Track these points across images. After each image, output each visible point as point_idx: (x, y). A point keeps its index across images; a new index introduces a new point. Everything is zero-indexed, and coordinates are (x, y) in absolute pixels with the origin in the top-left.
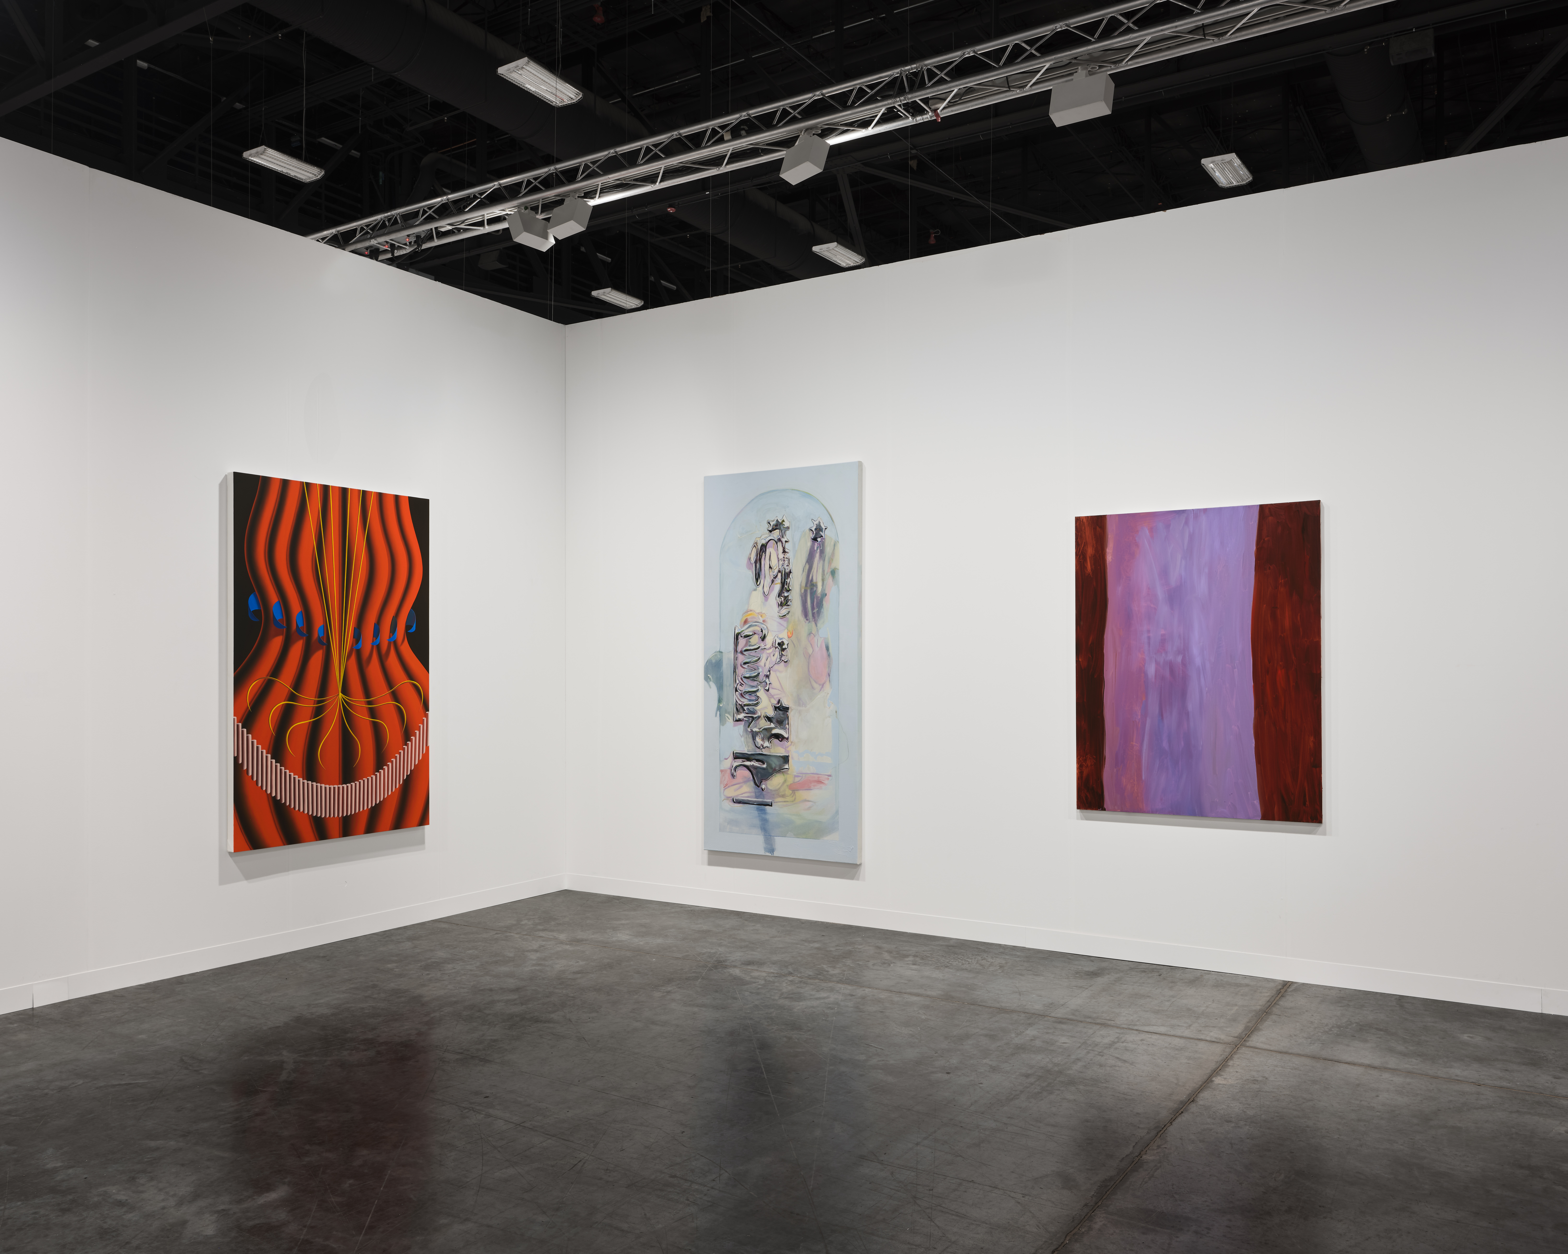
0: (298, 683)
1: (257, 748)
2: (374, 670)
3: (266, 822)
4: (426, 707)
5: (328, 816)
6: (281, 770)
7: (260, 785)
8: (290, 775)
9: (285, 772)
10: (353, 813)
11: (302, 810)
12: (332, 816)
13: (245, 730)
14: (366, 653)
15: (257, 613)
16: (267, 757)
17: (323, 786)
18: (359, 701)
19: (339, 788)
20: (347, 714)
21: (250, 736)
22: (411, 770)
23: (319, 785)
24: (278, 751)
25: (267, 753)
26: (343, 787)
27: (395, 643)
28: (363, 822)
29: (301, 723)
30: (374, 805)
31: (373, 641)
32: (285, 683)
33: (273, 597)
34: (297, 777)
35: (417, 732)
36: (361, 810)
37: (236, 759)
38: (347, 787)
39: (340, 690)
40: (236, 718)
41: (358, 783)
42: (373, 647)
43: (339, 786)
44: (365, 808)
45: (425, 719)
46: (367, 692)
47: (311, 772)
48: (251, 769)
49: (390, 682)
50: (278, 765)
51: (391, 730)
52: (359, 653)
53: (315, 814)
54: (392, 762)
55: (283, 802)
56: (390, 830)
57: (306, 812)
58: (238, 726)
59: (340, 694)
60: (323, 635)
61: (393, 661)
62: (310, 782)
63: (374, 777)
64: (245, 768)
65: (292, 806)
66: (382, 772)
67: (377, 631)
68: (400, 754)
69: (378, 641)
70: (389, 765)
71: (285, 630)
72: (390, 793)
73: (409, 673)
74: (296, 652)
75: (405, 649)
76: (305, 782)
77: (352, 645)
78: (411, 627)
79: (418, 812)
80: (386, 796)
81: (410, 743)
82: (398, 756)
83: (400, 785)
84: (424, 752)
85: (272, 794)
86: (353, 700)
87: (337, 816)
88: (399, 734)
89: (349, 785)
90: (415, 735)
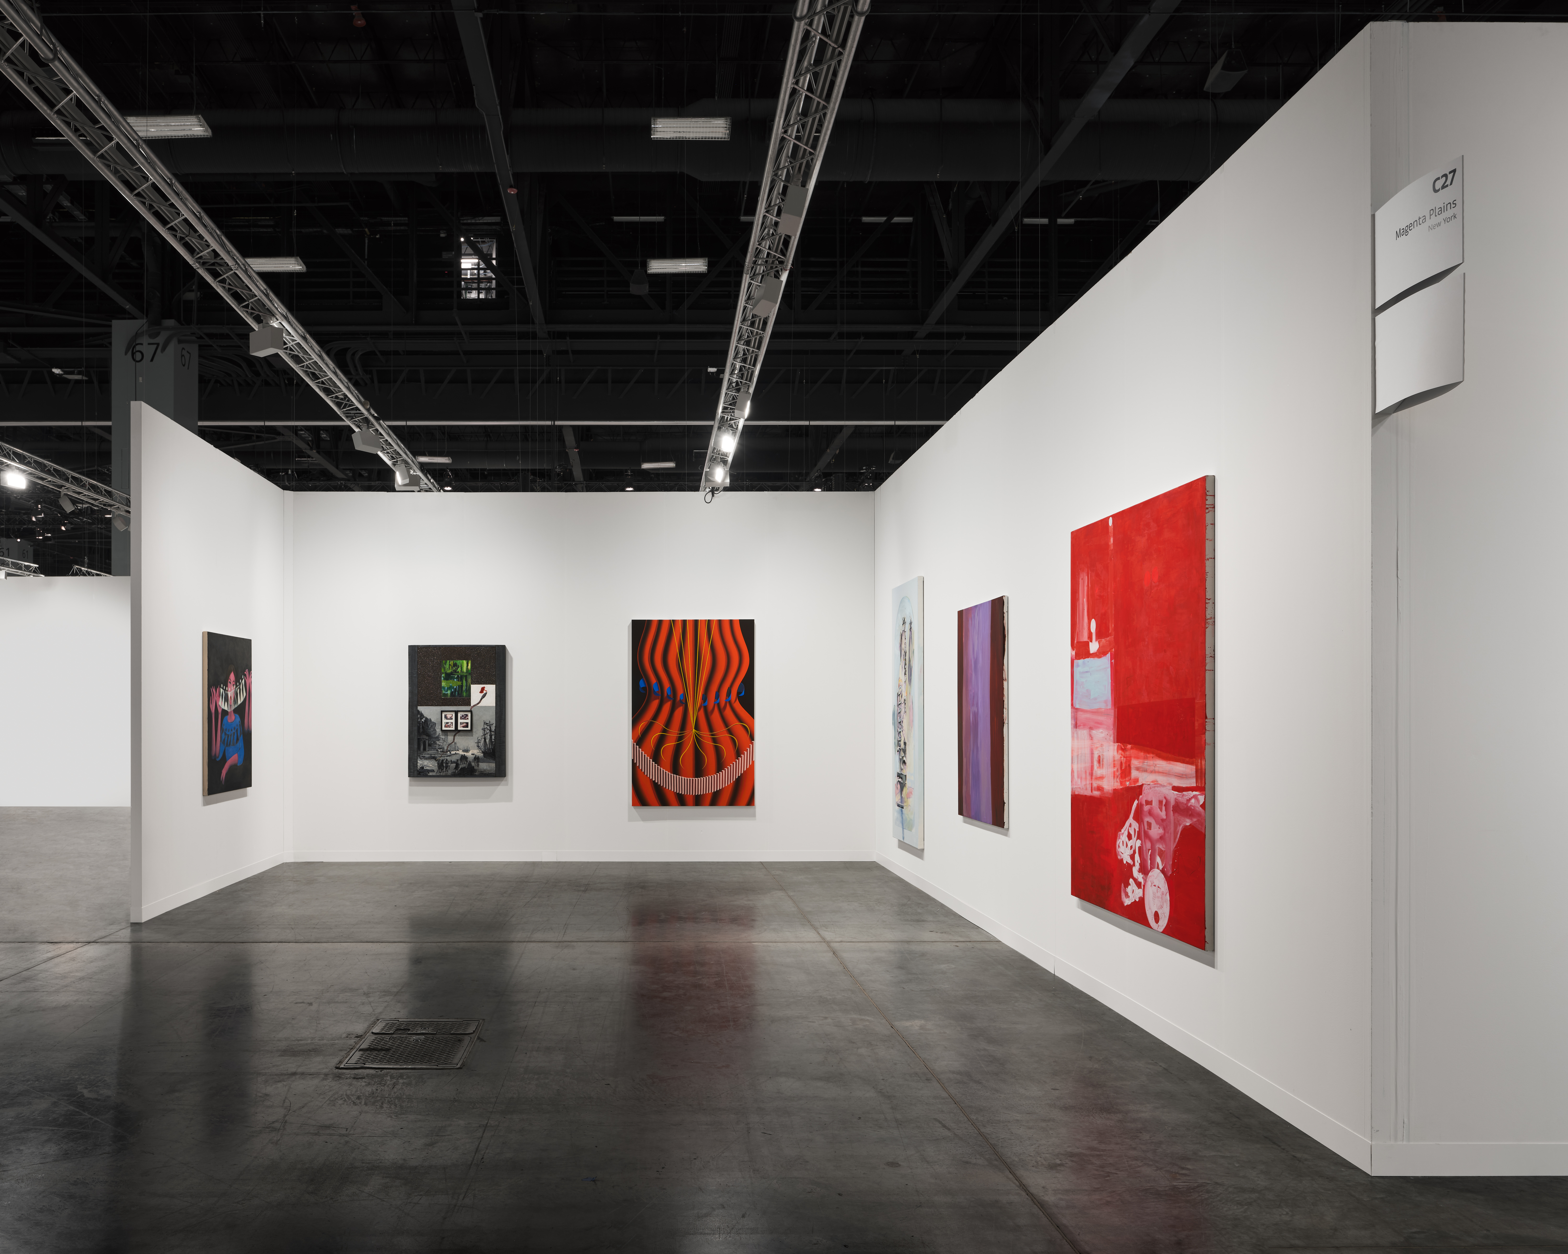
0: (668, 723)
1: (645, 755)
2: (716, 717)
3: (650, 793)
4: (752, 738)
5: (686, 794)
6: (658, 767)
7: (646, 774)
8: (663, 771)
9: (660, 769)
10: (701, 794)
11: (670, 789)
12: (689, 794)
13: (638, 746)
14: (710, 707)
15: (644, 688)
16: (650, 760)
17: (683, 778)
18: (705, 734)
19: (693, 780)
20: (698, 740)
21: (640, 749)
22: (741, 774)
23: (680, 777)
24: (656, 758)
25: (650, 758)
26: (695, 779)
27: (730, 702)
28: (708, 799)
29: (670, 744)
30: (715, 791)
31: (715, 701)
32: (660, 723)
33: (653, 680)
34: (667, 772)
35: (746, 753)
36: (707, 792)
37: (633, 760)
39: (693, 727)
40: (633, 740)
41: (705, 778)
42: (715, 704)
43: (693, 778)
44: (710, 792)
46: (711, 729)
47: (676, 769)
48: (641, 766)
49: (726, 724)
50: (656, 765)
51: (727, 750)
52: (706, 708)
53: (678, 792)
54: (728, 768)
55: (660, 784)
56: (726, 805)
57: (673, 790)
58: (634, 744)
59: (694, 730)
60: (683, 699)
61: (728, 712)
62: (675, 775)
63: (716, 776)
64: (638, 765)
65: (665, 787)
66: (721, 773)
67: (718, 696)
68: (733, 764)
69: (718, 701)
70: (725, 770)
71: (660, 696)
72: (726, 785)
73: (740, 719)
74: (667, 707)
75: (738, 706)
76: (672, 774)
77: (701, 704)
78: (741, 693)
79: (745, 797)
80: (724, 787)
81: (740, 758)
82: (732, 765)
83: (734, 780)
84: (751, 764)
85: (654, 780)
86: (702, 733)
87: (691, 794)
88: (733, 753)
89: (699, 779)
90: (744, 754)
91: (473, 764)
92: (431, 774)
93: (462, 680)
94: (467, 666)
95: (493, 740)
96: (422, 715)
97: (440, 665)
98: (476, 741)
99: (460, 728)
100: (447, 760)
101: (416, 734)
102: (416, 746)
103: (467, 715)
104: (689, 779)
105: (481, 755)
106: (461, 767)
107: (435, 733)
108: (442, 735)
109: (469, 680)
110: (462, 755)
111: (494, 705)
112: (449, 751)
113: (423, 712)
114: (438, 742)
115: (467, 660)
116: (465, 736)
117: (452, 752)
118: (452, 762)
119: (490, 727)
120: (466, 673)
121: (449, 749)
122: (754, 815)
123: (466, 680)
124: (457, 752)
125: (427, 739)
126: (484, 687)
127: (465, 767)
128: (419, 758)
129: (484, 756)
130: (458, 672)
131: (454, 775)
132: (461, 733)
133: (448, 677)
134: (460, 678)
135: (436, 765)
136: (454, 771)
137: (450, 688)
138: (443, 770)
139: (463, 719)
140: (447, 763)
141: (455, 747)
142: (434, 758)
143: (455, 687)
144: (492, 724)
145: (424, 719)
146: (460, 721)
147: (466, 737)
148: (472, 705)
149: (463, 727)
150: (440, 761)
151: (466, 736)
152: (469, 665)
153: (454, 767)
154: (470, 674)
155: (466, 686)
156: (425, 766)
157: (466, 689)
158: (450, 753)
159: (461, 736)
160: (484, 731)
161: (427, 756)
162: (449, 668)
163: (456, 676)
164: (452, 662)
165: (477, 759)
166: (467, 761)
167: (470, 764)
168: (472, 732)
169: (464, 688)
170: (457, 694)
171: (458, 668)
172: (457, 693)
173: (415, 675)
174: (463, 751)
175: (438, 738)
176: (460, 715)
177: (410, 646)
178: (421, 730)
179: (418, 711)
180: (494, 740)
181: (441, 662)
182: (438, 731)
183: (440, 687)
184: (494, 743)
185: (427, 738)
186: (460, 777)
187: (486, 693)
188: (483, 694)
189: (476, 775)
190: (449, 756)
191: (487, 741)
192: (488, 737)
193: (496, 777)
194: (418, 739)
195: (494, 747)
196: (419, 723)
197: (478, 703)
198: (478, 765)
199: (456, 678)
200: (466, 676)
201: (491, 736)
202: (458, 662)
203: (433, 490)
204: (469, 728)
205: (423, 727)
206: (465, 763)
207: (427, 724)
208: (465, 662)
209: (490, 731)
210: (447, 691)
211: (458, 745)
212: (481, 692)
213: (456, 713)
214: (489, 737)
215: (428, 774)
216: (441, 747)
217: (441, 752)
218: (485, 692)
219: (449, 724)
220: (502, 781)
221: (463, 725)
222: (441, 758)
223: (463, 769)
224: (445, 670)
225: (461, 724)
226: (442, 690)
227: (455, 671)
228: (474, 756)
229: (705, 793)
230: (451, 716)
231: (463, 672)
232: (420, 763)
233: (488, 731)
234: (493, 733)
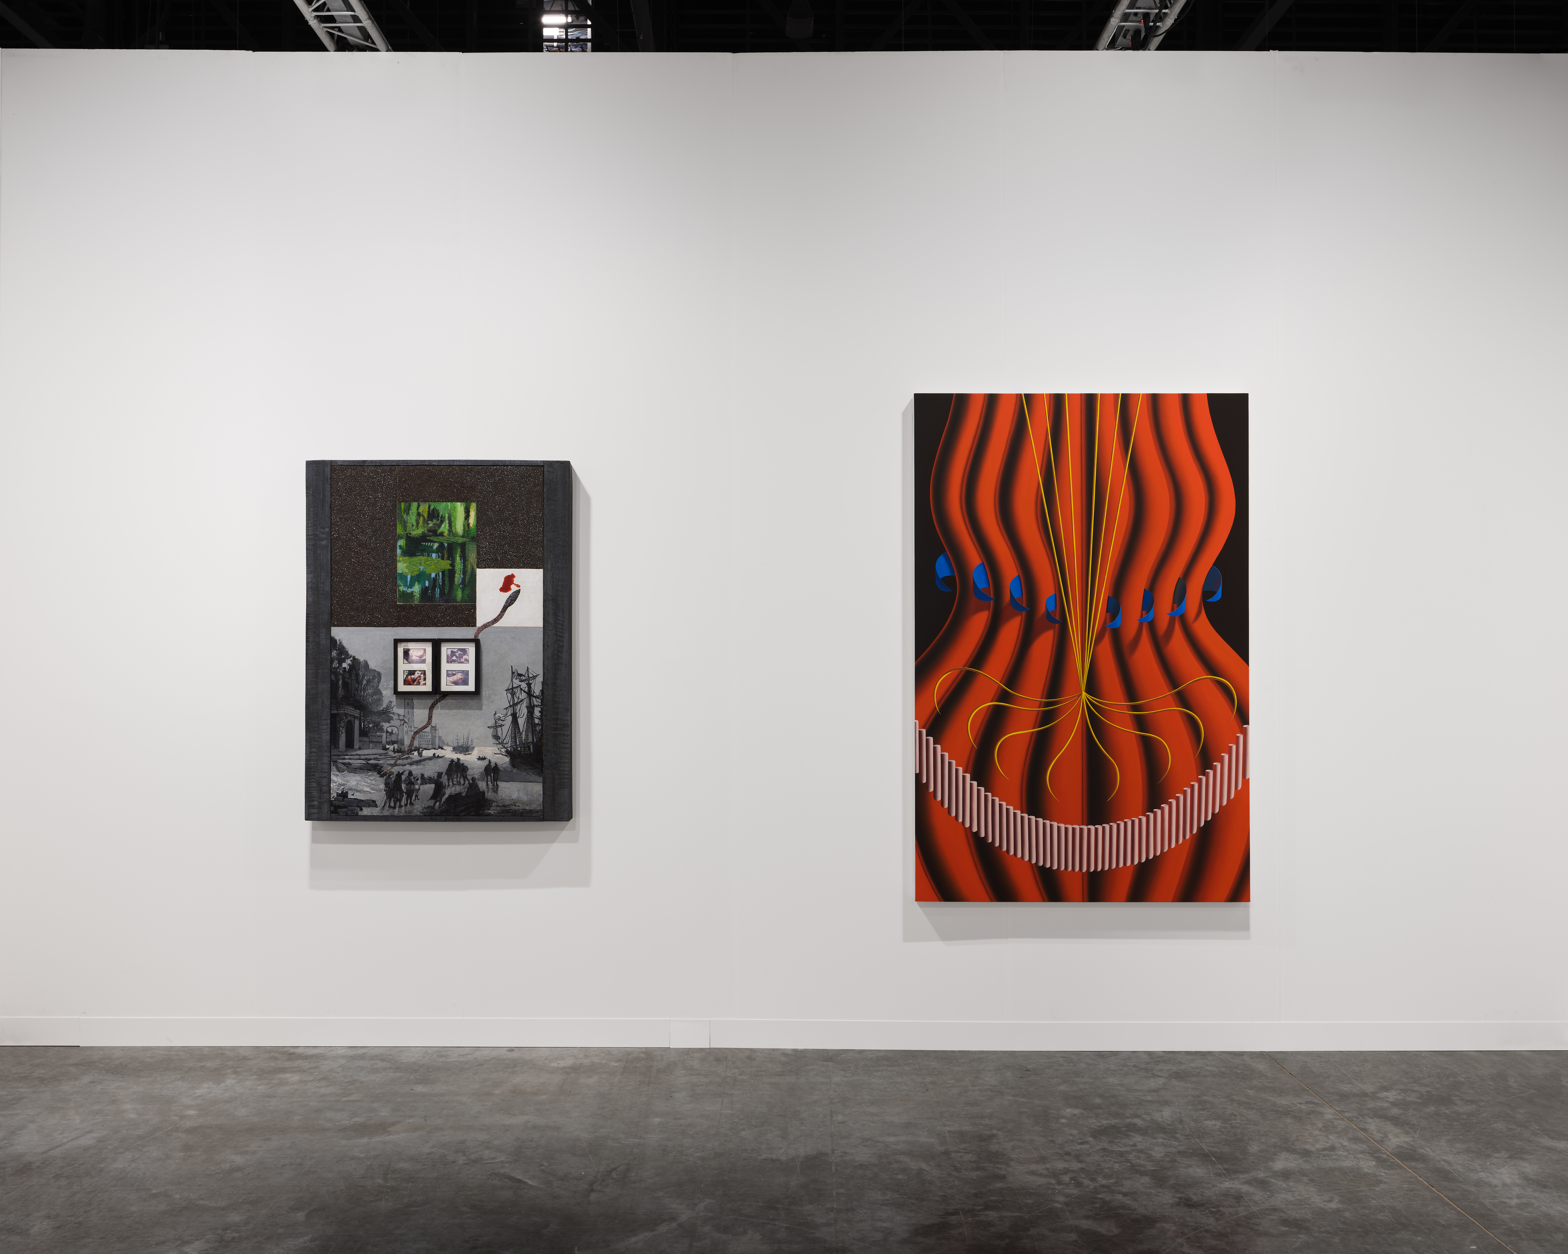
0: (1014, 676)
1: (950, 764)
2: (1144, 659)
3: (963, 866)
4: (1243, 717)
5: (1063, 868)
6: (986, 796)
7: (954, 814)
8: (1001, 805)
9: (993, 801)
10: (1107, 868)
11: (1019, 855)
12: (1070, 869)
13: (931, 739)
14: (1129, 632)
15: (949, 581)
16: (964, 777)
17: (1055, 824)
18: (1116, 705)
19: (1081, 830)
20: (1096, 723)
21: (939, 747)
22: (1213, 814)
23: (1048, 822)
24: (981, 770)
25: (965, 771)
26: (1089, 830)
27: (1183, 619)
28: (1125, 884)
29: (1019, 734)
30: (1144, 860)
31: (1142, 616)
32: (992, 676)
33: (974, 558)
34: (1011, 808)
35: (1226, 757)
36: (1121, 865)
37: (918, 777)
38: (1096, 830)
39: (1083, 687)
40: (917, 721)
41: (1115, 826)
42: (1141, 625)
43: (1082, 827)
44: (1129, 863)
45: (1241, 737)
46: (1131, 691)
48: (939, 791)
49: (1172, 678)
50: (982, 789)
51: (1175, 750)
52: (1116, 635)
53: (1041, 864)
54: (1177, 799)
55: (990, 840)
56: (1175, 900)
57: (1027, 858)
58: (920, 733)
59: (1084, 693)
60: (1053, 609)
61: (1178, 646)
62: (1033, 818)
63: (1144, 819)
64: (932, 789)
65: (1005, 849)
66: (1159, 812)
67: (1149, 601)
68: (1192, 787)
69: (1150, 616)
70: (1170, 805)
71: (992, 602)
72: (1173, 845)
73: (1210, 666)
74: (1010, 632)
75: (1204, 629)
76: (1026, 816)
77: (1105, 623)
78: (1213, 593)
79: (1227, 879)
80: (1166, 849)
81: (1211, 772)
82: (1189, 791)
83: (1195, 831)
84: (1240, 787)
85: (975, 829)
86: (1107, 704)
87: (1077, 869)
88: (1191, 757)
89: (1100, 828)
90: (1221, 761)
91: (482, 785)
92: (366, 811)
93: (451, 557)
94: (467, 516)
95: (537, 721)
96: (343, 652)
97: (392, 516)
98: (491, 723)
99: (444, 688)
100: (410, 773)
101: (327, 702)
102: (326, 736)
103: (464, 651)
104: (1070, 827)
105: (503, 761)
106: (448, 792)
107: (380, 700)
108: (398, 706)
109: (472, 557)
110: (452, 761)
111: (540, 623)
112: (417, 749)
113: (345, 644)
114: (385, 725)
115: (466, 501)
116: (460, 708)
117: (427, 754)
118: (425, 780)
119: (529, 685)
120: (463, 536)
121: (416, 744)
122: (1244, 926)
123: (464, 557)
124: (439, 752)
125: (355, 717)
126: (512, 576)
127: (460, 794)
128: (334, 768)
129: (513, 763)
130: (442, 534)
131: (431, 815)
132: (449, 701)
133: (415, 547)
134: (448, 551)
135: (382, 786)
136: (431, 803)
137: (420, 577)
138: (400, 800)
139: (454, 661)
140: (410, 783)
141: (434, 738)
142: (377, 769)
143: (433, 575)
144: (534, 677)
145: (349, 661)
146: (445, 667)
147: (462, 711)
148: (480, 622)
149: (456, 683)
150: (393, 777)
151: (464, 708)
152: (473, 514)
153: (431, 792)
154: (473, 539)
155: (464, 572)
156: (351, 789)
157: (464, 579)
158: (420, 754)
159: (450, 708)
160: (513, 694)
161: (357, 763)
162: (418, 523)
163: (436, 545)
164: (424, 508)
165: (492, 771)
166: (465, 778)
167: (473, 785)
168: (480, 699)
169: (458, 578)
170: (437, 595)
171: (442, 522)
172: (438, 591)
173: (324, 543)
174: (456, 749)
175: (386, 714)
176: (445, 650)
177: (309, 464)
178: (341, 692)
179: (333, 641)
180: (541, 719)
181: (394, 506)
182: (387, 693)
183: (393, 575)
184: (538, 728)
185: (357, 713)
186: (445, 820)
187: (518, 592)
188: (509, 593)
189: (489, 815)
190: (417, 762)
191: (521, 721)
192: (523, 711)
193: (543, 820)
194: (334, 719)
195: (540, 739)
196: (334, 672)
197: (496, 620)
198: (496, 789)
199: (437, 551)
200: (463, 546)
201: (531, 709)
202: (442, 507)
203: (379, 47)
204: (471, 687)
205: (345, 684)
206: (459, 783)
207: (357, 675)
208: (460, 507)
209: (530, 694)
210: (411, 586)
211: (440, 732)
212: (505, 588)
213: (436, 645)
214: (525, 711)
215: (360, 813)
216: (394, 738)
217: (394, 751)
218: (514, 588)
219: (416, 675)
220: (562, 830)
221: (455, 678)
222: (396, 770)
223: (453, 798)
224: (405, 527)
225: (448, 675)
226: (399, 582)
227: (434, 532)
228: (484, 764)
229: (1114, 866)
230: (421, 653)
231: (455, 535)
232: (338, 781)
233: (524, 696)
234: (536, 702)
